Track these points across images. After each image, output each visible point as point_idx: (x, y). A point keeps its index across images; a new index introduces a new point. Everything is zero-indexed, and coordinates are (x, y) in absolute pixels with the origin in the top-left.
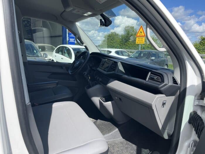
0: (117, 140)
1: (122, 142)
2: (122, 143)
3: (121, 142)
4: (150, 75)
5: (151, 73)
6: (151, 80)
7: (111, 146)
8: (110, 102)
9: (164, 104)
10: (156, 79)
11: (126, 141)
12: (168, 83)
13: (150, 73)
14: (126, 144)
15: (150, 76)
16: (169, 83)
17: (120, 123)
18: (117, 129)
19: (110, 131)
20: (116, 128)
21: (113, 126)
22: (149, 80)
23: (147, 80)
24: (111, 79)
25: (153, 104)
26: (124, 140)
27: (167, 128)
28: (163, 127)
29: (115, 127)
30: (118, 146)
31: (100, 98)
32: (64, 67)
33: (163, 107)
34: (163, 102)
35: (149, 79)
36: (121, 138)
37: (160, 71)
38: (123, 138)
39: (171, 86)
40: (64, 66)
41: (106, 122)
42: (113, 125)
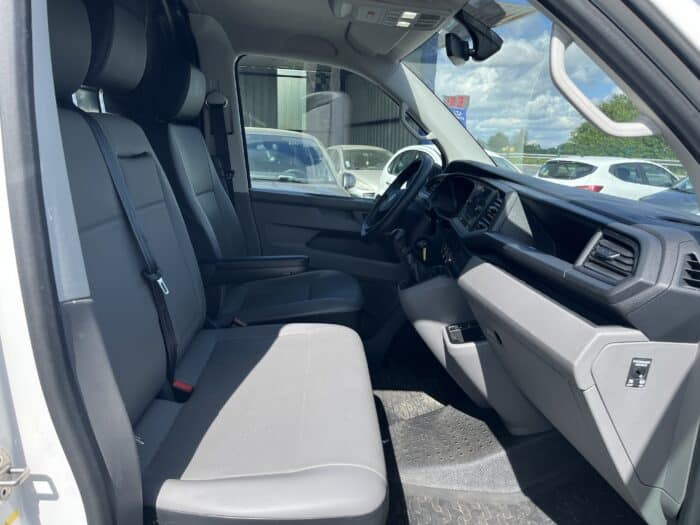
0: (501, 494)
1: (517, 507)
2: (513, 509)
3: (509, 506)
4: (598, 244)
5: (605, 237)
6: (593, 262)
7: (468, 511)
8: (472, 345)
9: (638, 373)
10: (614, 263)
11: (533, 505)
12: (653, 283)
13: (599, 235)
14: (529, 518)
15: (595, 249)
16: (657, 282)
17: (517, 431)
18: (503, 453)
19: (475, 452)
20: (500, 447)
21: (492, 438)
22: (588, 265)
23: (581, 262)
24: (475, 258)
25: (576, 364)
26: (526, 499)
27: (662, 482)
28: (637, 472)
29: (497, 442)
30: (495, 515)
31: (447, 328)
32: (359, 215)
33: (636, 385)
34: (633, 365)
35: (588, 260)
36: (517, 489)
37: (642, 228)
38: (526, 491)
39: (667, 294)
40: (358, 210)
41: (472, 420)
42: (493, 436)
